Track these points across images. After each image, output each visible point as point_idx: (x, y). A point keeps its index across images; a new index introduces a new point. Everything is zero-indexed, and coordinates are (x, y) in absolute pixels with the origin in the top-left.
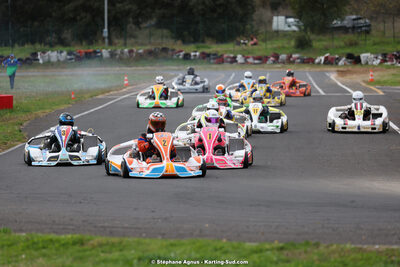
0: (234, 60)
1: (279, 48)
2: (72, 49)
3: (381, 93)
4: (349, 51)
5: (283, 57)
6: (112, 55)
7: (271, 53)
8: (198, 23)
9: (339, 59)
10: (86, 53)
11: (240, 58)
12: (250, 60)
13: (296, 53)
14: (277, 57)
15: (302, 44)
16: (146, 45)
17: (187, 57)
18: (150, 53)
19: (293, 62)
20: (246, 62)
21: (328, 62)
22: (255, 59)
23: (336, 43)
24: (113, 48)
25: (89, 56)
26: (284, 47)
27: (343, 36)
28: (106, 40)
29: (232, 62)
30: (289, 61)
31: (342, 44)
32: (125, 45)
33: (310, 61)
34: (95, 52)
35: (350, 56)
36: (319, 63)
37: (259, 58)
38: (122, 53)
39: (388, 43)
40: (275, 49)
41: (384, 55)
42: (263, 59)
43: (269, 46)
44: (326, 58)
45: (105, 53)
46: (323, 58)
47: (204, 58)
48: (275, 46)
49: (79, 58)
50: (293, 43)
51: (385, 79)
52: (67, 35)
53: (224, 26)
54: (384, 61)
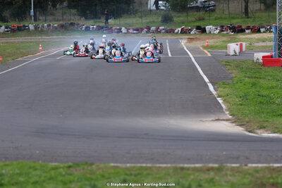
0: (120, 31)
1: (151, 22)
2: (8, 24)
3: (210, 55)
4: (198, 24)
5: (153, 28)
6: (36, 28)
7: (145, 26)
8: (96, 5)
9: (191, 30)
10: (18, 27)
11: (124, 30)
12: (131, 31)
13: (162, 25)
14: (149, 28)
15: (167, 19)
16: (60, 21)
17: (87, 29)
18: (62, 26)
19: (160, 32)
20: (128, 32)
21: (183, 32)
22: (134, 30)
23: (190, 19)
24: (37, 23)
25: (19, 29)
26: (154, 22)
27: (195, 13)
28: (33, 18)
29: (118, 32)
30: (157, 31)
31: (194, 19)
32: (45, 21)
33: (171, 31)
34: (24, 26)
35: (198, 28)
36: (177, 33)
37: (137, 30)
38: (43, 26)
39: (225, 18)
40: (148, 23)
41: (222, 27)
42: (139, 30)
43: (144, 21)
44: (182, 29)
45: (31, 27)
46: (180, 29)
47: (99, 30)
48: (148, 21)
49: (13, 31)
50: (160, 19)
51: (217, 44)
52: (6, 14)
53: (114, 7)
54: (222, 31)
